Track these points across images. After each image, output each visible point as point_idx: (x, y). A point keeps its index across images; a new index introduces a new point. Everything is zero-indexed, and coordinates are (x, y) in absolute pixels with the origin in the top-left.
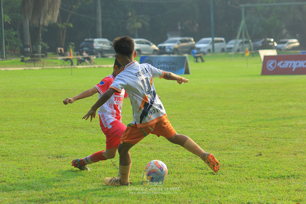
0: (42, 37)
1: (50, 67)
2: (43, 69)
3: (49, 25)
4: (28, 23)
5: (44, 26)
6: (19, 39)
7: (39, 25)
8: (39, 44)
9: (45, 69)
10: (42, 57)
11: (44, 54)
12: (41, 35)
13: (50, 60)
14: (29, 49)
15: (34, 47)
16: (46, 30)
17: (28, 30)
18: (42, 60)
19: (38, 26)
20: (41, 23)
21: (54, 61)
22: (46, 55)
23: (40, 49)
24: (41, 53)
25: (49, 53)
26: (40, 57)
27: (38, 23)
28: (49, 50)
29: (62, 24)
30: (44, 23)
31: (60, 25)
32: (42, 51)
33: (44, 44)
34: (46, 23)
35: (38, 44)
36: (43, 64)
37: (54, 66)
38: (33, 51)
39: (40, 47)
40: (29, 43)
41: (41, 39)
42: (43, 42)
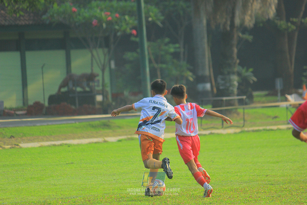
0: (238, 57)
1: (261, 128)
2: (242, 132)
3: (255, 25)
4: (205, 22)
5: (244, 30)
6: (184, 63)
7: (232, 25)
8: (233, 73)
9: (248, 131)
10: (241, 102)
11: (244, 97)
12: (235, 50)
13: (261, 111)
14: (208, 86)
15: (219, 80)
16: (250, 38)
17: (205, 40)
18: (240, 111)
19: (228, 28)
20: (237, 21)
21: (270, 112)
22: (251, 97)
23: (236, 83)
24: (238, 95)
25: (255, 94)
26: (236, 103)
27: (229, 23)
28: (258, 87)
29: (288, 20)
30: (243, 21)
31: (282, 24)
32: (238, 89)
33: (243, 71)
34: (249, 22)
35: (229, 73)
36: (244, 120)
37: (272, 124)
38: (218, 89)
39: (235, 80)
40: (207, 71)
41: (238, 61)
42: (243, 68)
